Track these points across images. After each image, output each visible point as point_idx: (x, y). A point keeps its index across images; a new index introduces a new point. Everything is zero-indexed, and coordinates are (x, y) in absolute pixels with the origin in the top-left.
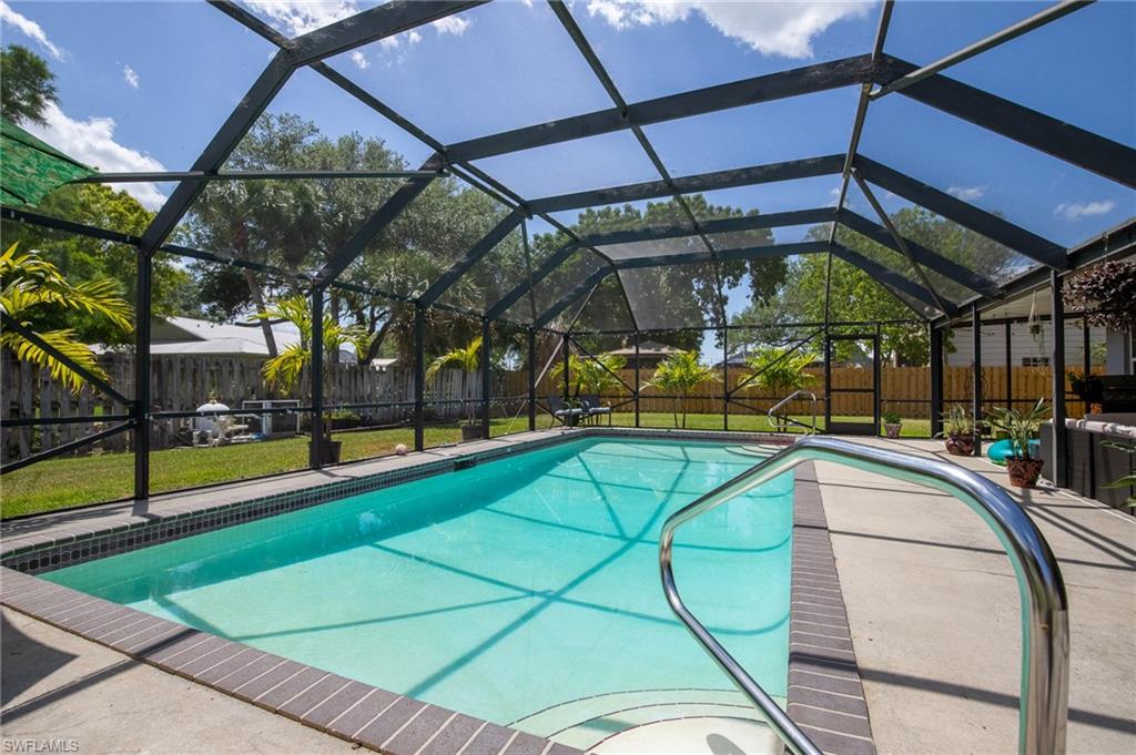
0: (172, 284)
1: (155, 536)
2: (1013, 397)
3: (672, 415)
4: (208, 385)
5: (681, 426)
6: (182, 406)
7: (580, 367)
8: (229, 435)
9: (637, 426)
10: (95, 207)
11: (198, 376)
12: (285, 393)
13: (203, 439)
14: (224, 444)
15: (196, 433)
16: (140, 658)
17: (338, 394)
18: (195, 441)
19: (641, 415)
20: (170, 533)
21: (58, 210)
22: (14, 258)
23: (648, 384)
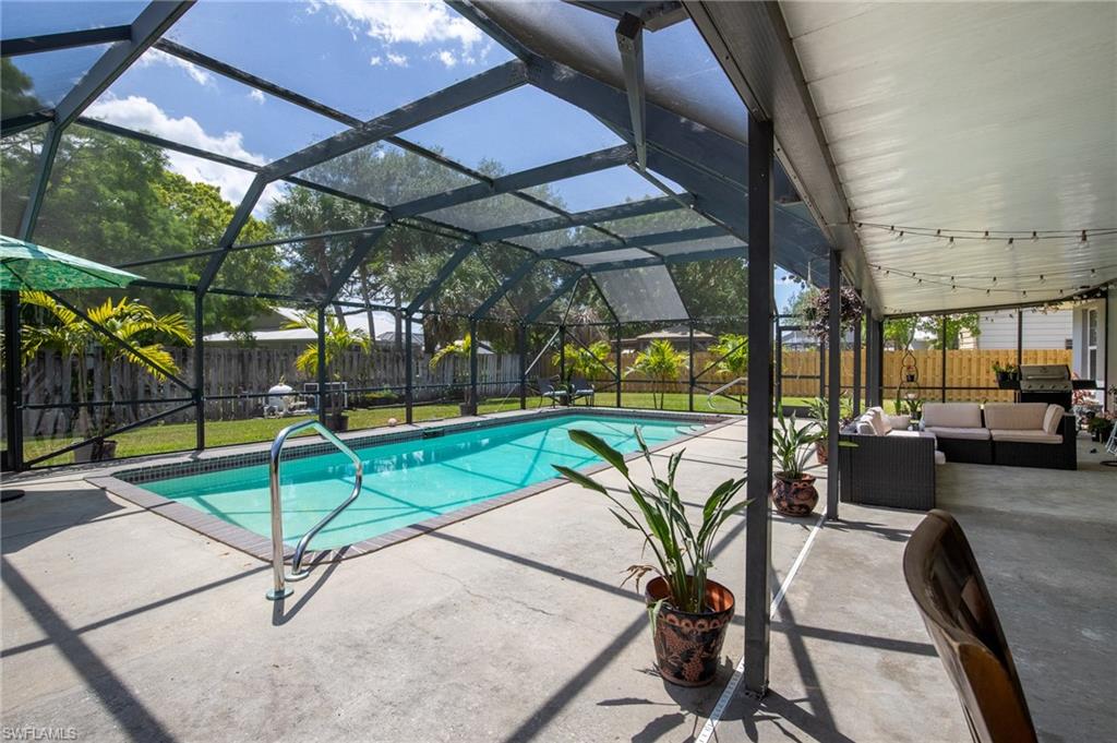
0: (277, 282)
1: (197, 470)
2: (947, 386)
3: (652, 395)
4: (278, 372)
5: (659, 407)
6: (259, 387)
7: (574, 354)
8: (291, 410)
9: (619, 406)
10: (216, 223)
11: (271, 364)
12: (337, 376)
13: (272, 411)
14: (286, 416)
15: (266, 408)
16: (148, 509)
17: (383, 376)
18: (265, 414)
19: (622, 395)
20: (206, 468)
21: (177, 242)
22: (126, 304)
23: (632, 370)
